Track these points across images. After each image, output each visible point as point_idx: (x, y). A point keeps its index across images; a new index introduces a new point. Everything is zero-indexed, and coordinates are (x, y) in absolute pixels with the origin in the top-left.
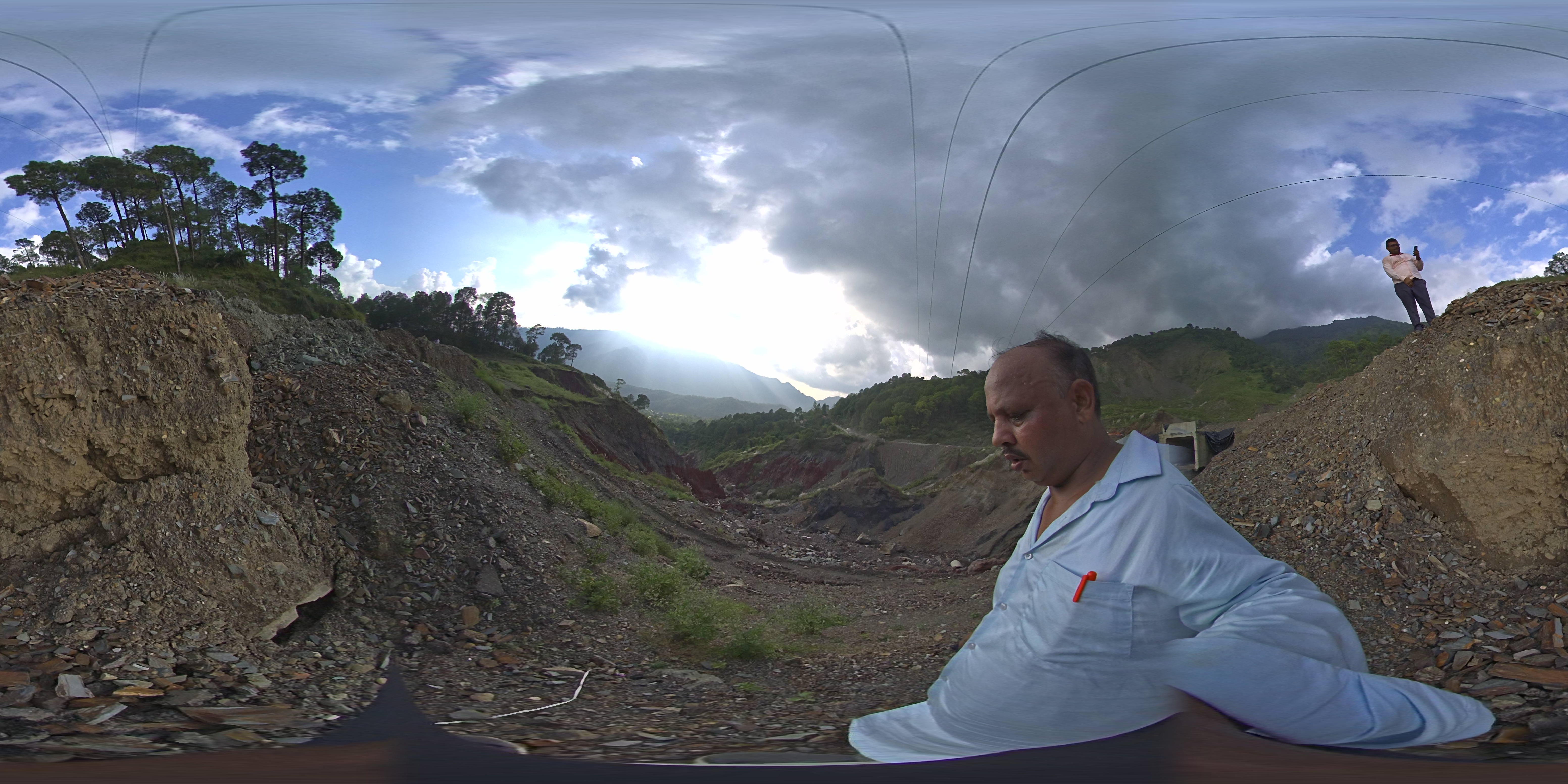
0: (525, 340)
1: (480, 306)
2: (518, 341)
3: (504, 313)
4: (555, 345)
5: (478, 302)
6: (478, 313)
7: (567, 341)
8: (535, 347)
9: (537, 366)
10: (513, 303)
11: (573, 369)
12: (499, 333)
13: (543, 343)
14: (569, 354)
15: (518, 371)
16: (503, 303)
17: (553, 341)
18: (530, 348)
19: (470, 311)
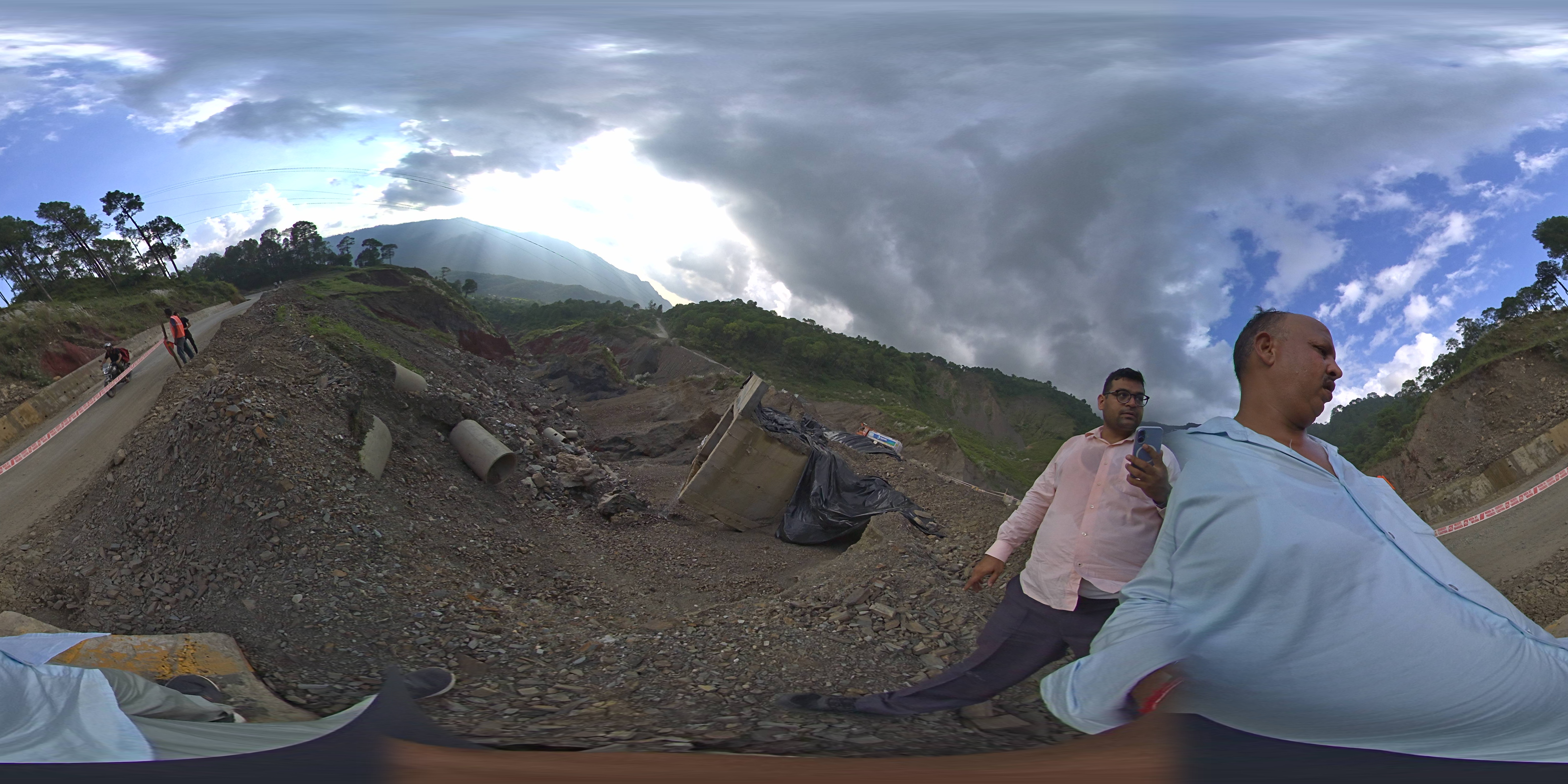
0: (337, 252)
1: (286, 240)
2: (332, 256)
3: (309, 238)
4: (367, 250)
5: (283, 238)
6: (287, 246)
7: (379, 244)
8: (349, 257)
9: (353, 272)
10: (315, 227)
11: (390, 266)
12: (312, 255)
13: (355, 251)
14: (386, 254)
15: (336, 282)
16: (305, 230)
17: (365, 247)
18: (345, 259)
19: (279, 246)
